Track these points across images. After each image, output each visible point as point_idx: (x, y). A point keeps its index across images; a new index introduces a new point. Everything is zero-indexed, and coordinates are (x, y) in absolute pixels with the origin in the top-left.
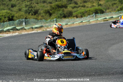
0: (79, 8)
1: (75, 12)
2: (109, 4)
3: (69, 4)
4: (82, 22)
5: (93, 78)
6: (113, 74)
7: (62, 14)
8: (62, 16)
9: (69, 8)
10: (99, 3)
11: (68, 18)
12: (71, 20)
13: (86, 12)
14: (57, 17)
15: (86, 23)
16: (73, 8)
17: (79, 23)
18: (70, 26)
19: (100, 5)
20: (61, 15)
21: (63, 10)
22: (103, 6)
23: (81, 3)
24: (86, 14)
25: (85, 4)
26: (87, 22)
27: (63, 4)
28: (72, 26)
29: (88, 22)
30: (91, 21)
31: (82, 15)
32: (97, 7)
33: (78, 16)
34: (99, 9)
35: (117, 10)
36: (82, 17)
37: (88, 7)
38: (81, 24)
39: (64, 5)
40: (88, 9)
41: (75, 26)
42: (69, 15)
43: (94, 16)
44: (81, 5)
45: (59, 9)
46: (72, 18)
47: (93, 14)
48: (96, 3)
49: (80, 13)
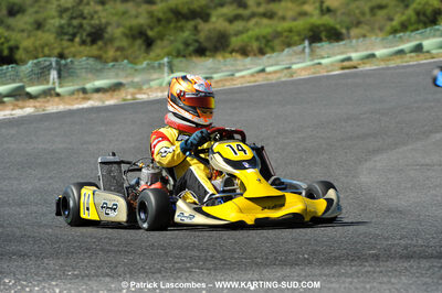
0: (253, 21)
1: (236, 35)
2: (358, 8)
3: (215, 8)
4: (263, 71)
5: (304, 274)
6: (376, 257)
7: (190, 41)
8: (191, 48)
9: (217, 22)
10: (325, 5)
11: (213, 56)
12: (225, 65)
13: (277, 35)
14: (174, 54)
15: (278, 75)
16: (231, 20)
17: (252, 75)
18: (220, 84)
19: (329, 10)
20: (187, 45)
21: (196, 28)
22: (339, 13)
23: (259, 4)
24: (276, 43)
25: (273, 7)
26: (282, 70)
27: (195, 6)
28: (228, 85)
29: (286, 72)
30: (294, 67)
31: (265, 47)
32: (317, 20)
33: (249, 49)
34: (323, 25)
35: (388, 28)
36: (262, 52)
37: (283, 18)
38: (260, 79)
39: (198, 10)
40: (286, 25)
41: (237, 84)
42: (216, 46)
43: (307, 50)
44: (261, 10)
45: (179, 24)
46: (227, 55)
47: (303, 40)
48: (314, 3)
49: (257, 39)
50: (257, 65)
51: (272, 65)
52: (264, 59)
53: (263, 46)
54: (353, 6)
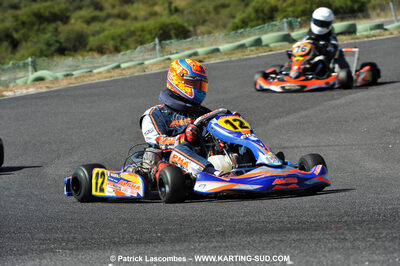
0: (109, 22)
1: (93, 35)
2: (203, 7)
3: (74, 11)
4: (118, 67)
6: (222, 233)
7: (51, 42)
8: (53, 48)
9: (76, 24)
10: (173, 6)
11: (72, 55)
12: (84, 63)
13: (132, 34)
14: (38, 54)
15: (131, 70)
16: (89, 22)
17: (108, 71)
18: (80, 80)
19: (177, 10)
20: (49, 45)
21: (56, 29)
22: (186, 12)
23: (113, 7)
24: (131, 41)
25: (128, 9)
26: (135, 66)
27: (56, 10)
28: (87, 81)
29: (139, 67)
30: (146, 62)
31: (120, 45)
32: (166, 19)
33: (105, 47)
34: (172, 24)
35: (230, 25)
36: (117, 50)
37: (136, 19)
38: (116, 75)
39: (59, 13)
40: (139, 25)
41: (95, 80)
42: (74, 46)
43: (158, 47)
44: (116, 11)
45: (42, 27)
46: (85, 53)
47: (154, 38)
48: (163, 4)
49: (113, 38)
50: (115, 61)
51: (126, 62)
52: (120, 56)
53: (118, 44)
54: (200, 5)
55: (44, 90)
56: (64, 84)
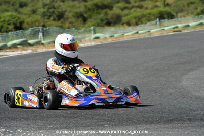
0: (133, 10)
1: (125, 16)
2: (181, 3)
3: (115, 3)
4: (137, 33)
6: (190, 120)
7: (104, 19)
8: (104, 22)
9: (116, 10)
10: (166, 2)
11: (114, 26)
12: (120, 30)
13: (144, 16)
14: (96, 25)
15: (144, 35)
16: (123, 9)
17: (132, 35)
18: (118, 39)
19: (168, 5)
20: (102, 20)
21: (106, 13)
22: (172, 6)
23: (135, 2)
24: (144, 19)
25: (143, 3)
26: (146, 32)
27: (106, 2)
28: (121, 40)
29: (148, 33)
30: (152, 31)
31: (138, 21)
32: (162, 9)
33: (131, 22)
34: (165, 12)
35: (195, 13)
36: (137, 24)
37: (147, 8)
38: (136, 37)
39: (107, 4)
40: (148, 11)
41: (126, 39)
42: (116, 21)
43: (158, 23)
44: (137, 4)
45: (99, 11)
46: (121, 25)
47: (156, 18)
48: (161, 1)
49: (135, 18)
50: (135, 30)
51: (141, 30)
52: (138, 27)
53: (137, 21)
54: (179, 2)
55: (100, 43)
56: (110, 41)
